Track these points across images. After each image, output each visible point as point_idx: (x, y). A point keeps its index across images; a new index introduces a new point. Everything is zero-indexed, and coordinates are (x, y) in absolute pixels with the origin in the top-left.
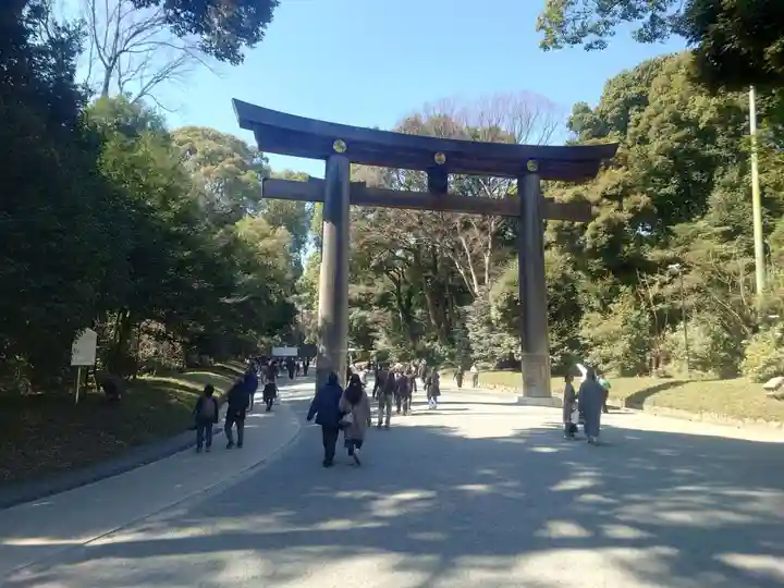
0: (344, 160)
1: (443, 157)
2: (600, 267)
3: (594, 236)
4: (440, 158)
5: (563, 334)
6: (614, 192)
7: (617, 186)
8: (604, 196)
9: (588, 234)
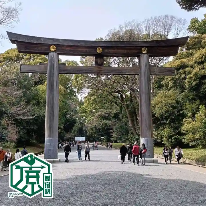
0: (55, 54)
1: (101, 50)
2: (193, 97)
3: (189, 82)
4: (100, 50)
5: (176, 128)
6: (200, 60)
7: (202, 57)
8: (196, 62)
9: (186, 81)
